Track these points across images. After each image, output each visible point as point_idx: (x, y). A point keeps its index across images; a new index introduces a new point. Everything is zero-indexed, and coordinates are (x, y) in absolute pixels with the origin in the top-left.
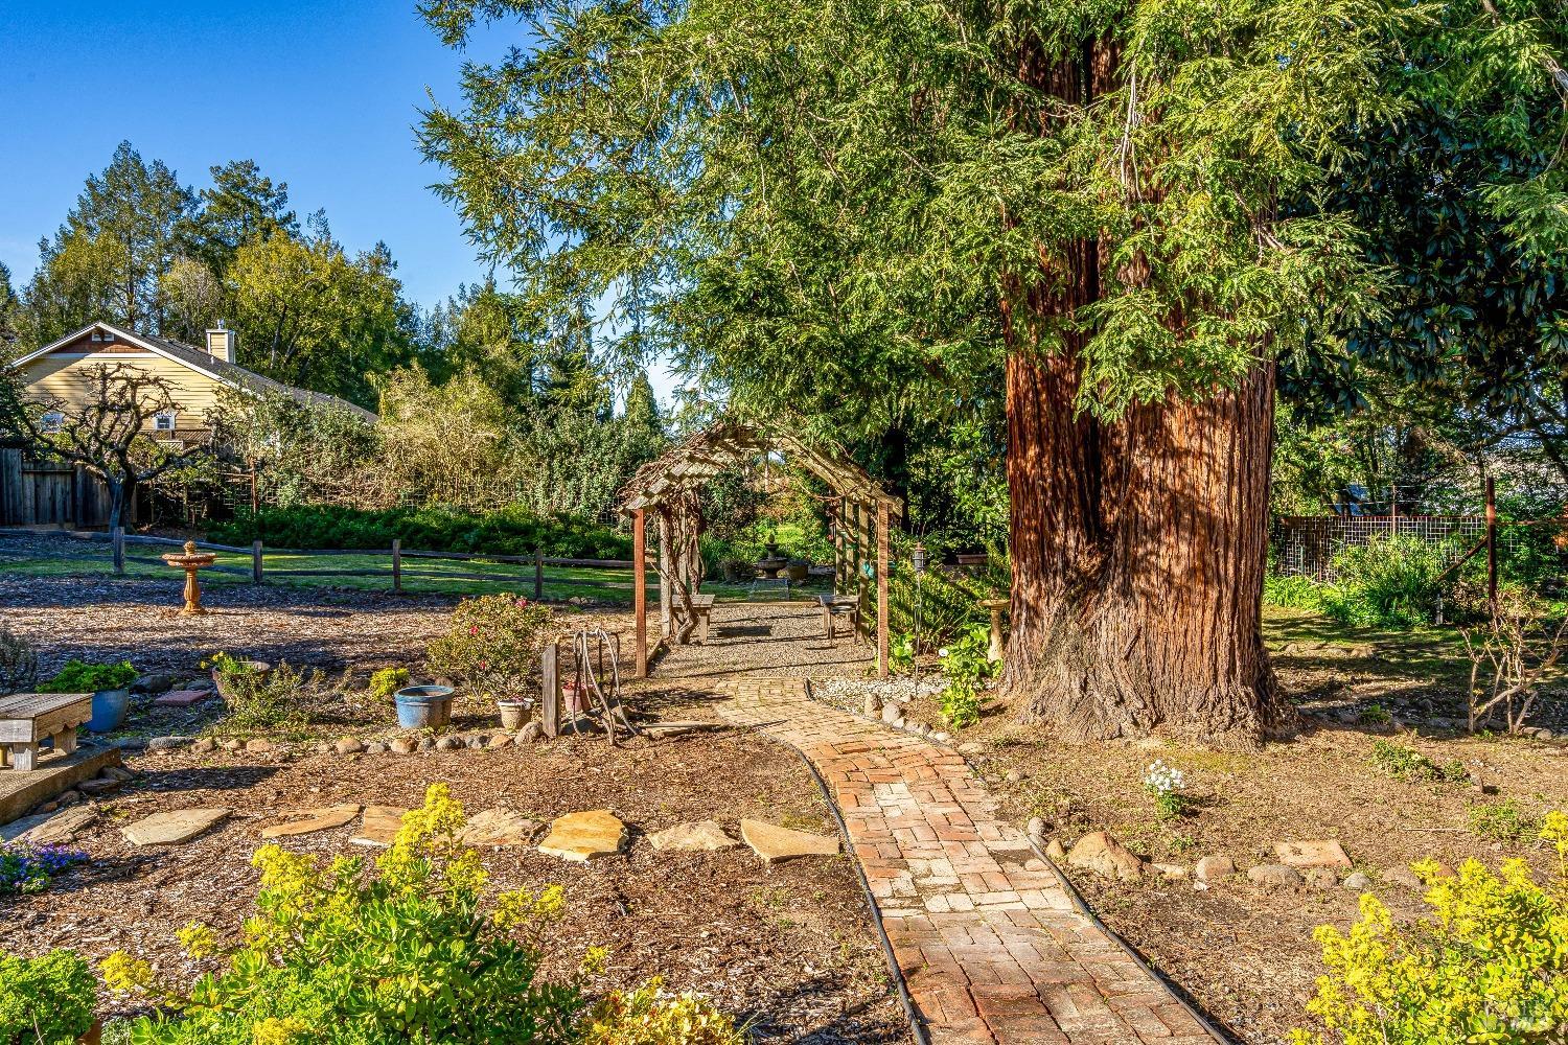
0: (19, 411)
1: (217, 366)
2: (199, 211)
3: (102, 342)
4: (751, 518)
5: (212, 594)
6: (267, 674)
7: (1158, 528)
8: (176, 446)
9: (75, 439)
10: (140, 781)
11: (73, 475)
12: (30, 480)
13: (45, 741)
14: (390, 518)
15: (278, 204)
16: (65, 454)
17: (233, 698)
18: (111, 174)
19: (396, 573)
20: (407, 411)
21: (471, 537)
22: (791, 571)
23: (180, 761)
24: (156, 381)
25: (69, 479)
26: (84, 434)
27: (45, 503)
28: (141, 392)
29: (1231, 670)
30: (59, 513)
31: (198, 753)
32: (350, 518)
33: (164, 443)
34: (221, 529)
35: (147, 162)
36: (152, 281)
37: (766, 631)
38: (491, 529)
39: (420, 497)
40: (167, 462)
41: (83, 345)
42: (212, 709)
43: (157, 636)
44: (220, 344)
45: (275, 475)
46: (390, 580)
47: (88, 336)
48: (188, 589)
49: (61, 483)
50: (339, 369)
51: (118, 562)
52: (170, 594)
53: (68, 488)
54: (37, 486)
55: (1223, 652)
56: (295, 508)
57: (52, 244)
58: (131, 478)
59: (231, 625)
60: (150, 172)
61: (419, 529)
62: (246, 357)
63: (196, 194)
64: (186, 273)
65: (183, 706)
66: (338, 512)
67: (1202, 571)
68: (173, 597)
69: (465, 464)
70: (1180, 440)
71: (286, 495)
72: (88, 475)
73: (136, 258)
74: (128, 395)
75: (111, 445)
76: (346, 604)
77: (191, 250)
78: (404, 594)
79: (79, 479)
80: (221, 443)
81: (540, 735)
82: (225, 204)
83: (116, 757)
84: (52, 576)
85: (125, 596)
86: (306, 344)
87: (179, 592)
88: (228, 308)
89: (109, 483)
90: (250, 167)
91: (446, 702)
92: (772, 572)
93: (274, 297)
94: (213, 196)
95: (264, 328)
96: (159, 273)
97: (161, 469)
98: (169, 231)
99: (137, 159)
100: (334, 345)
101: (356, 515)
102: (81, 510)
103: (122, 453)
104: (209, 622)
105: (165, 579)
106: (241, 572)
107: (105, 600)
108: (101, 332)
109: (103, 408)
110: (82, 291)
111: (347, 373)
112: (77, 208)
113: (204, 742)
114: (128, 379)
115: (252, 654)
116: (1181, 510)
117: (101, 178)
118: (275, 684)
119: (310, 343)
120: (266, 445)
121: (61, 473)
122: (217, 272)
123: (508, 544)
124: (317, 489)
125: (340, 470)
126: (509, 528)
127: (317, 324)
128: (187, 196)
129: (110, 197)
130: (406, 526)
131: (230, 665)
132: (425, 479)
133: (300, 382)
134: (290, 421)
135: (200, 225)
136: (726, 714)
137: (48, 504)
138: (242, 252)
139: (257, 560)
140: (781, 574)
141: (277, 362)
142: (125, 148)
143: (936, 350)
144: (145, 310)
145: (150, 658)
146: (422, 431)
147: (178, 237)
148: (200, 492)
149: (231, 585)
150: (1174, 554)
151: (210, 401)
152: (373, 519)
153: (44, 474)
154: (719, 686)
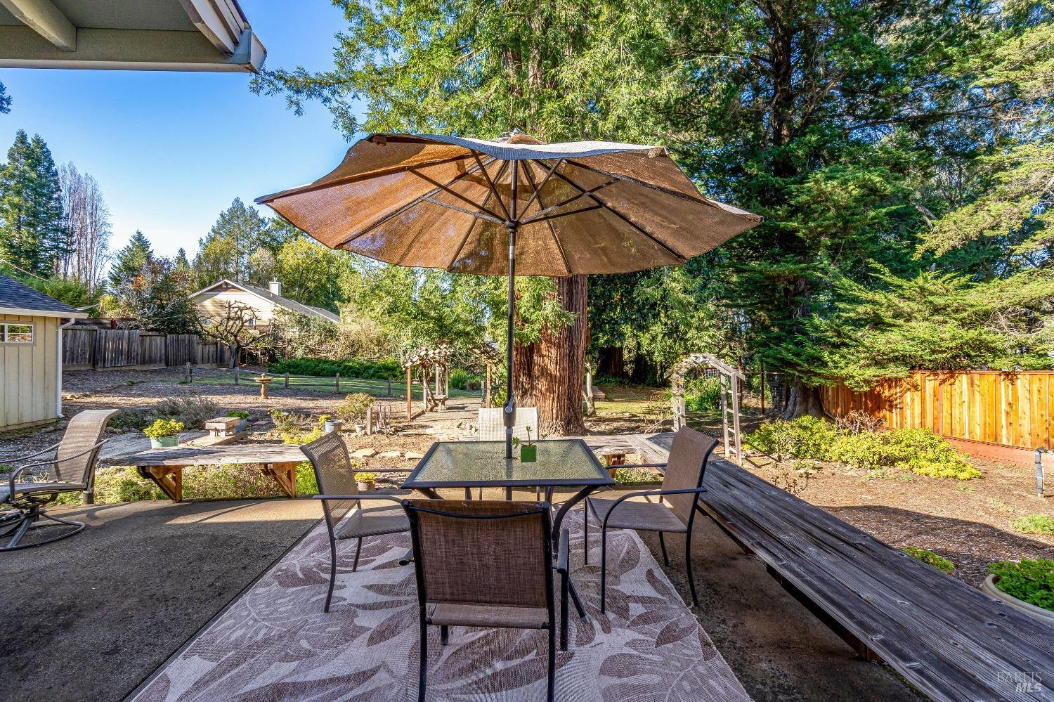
0: (197, 320)
1: (273, 298)
2: (267, 227)
3: (226, 288)
5: (271, 391)
6: (287, 416)
7: (539, 377)
8: (256, 333)
9: (218, 331)
10: (252, 442)
11: (217, 344)
12: (200, 346)
13: (228, 430)
14: (339, 363)
16: (214, 336)
17: (276, 422)
18: (231, 211)
19: (337, 385)
20: (349, 320)
21: (371, 371)
23: (262, 438)
24: (250, 308)
25: (215, 346)
26: (221, 329)
27: (206, 355)
28: (244, 312)
29: (557, 417)
30: (211, 360)
31: (267, 436)
32: (324, 363)
33: (251, 331)
34: (273, 367)
35: (246, 206)
36: (246, 257)
37: (463, 408)
38: (380, 368)
39: (354, 353)
40: (254, 340)
41: (219, 289)
42: (271, 426)
43: (253, 405)
44: (275, 288)
45: (296, 345)
46: (335, 388)
47: (221, 285)
48: (262, 390)
49: (212, 348)
50: (326, 296)
51: (236, 380)
52: (255, 391)
53: (215, 350)
54: (203, 349)
55: (555, 411)
56: (303, 359)
57: (204, 241)
58: (239, 347)
59: (276, 402)
60: (247, 211)
61: (351, 368)
62: (286, 292)
63: (266, 220)
64: (262, 255)
65: (263, 425)
66: (319, 360)
67: (550, 390)
68: (256, 392)
69: (371, 341)
70: (544, 353)
71: (300, 353)
72: (222, 344)
73: (240, 247)
74: (239, 313)
75: (232, 333)
76: (318, 396)
77: (264, 244)
78: (340, 393)
79: (219, 346)
80: (274, 332)
81: (366, 434)
82: (278, 224)
83: (246, 435)
84: (212, 384)
85: (240, 392)
86: (312, 285)
87: (259, 391)
88: (278, 270)
89: (230, 348)
91: (340, 424)
93: (298, 265)
94: (274, 221)
95: (294, 278)
96: (249, 254)
97: (251, 342)
98: (255, 235)
99: (242, 205)
100: (324, 286)
101: (326, 361)
102: (220, 360)
103: (236, 336)
104: (269, 401)
105: (253, 386)
106: (280, 384)
107: (233, 393)
108: (226, 284)
109: (229, 319)
110: (217, 261)
111: (329, 298)
112: (216, 225)
113: (269, 434)
114: (239, 307)
115: (284, 411)
116: (544, 372)
117: (227, 213)
118: (290, 419)
119: (313, 285)
120: (292, 333)
121: (212, 344)
122: (275, 254)
123: (386, 375)
124: (311, 351)
125: (320, 343)
126: (386, 368)
127: (316, 277)
128: (262, 221)
129: (229, 222)
130: (346, 367)
131: (277, 413)
132: (355, 347)
133: (308, 303)
134: (303, 323)
135: (268, 233)
136: (428, 431)
137: (207, 356)
138: (285, 245)
139: (287, 379)
141: (299, 293)
142: (237, 200)
143: (468, 329)
144: (243, 269)
145: (252, 412)
146: (354, 328)
147: (258, 239)
148: (266, 351)
149: (277, 389)
150: (542, 385)
151: (271, 316)
152: (333, 363)
153: (206, 344)
154: (431, 424)
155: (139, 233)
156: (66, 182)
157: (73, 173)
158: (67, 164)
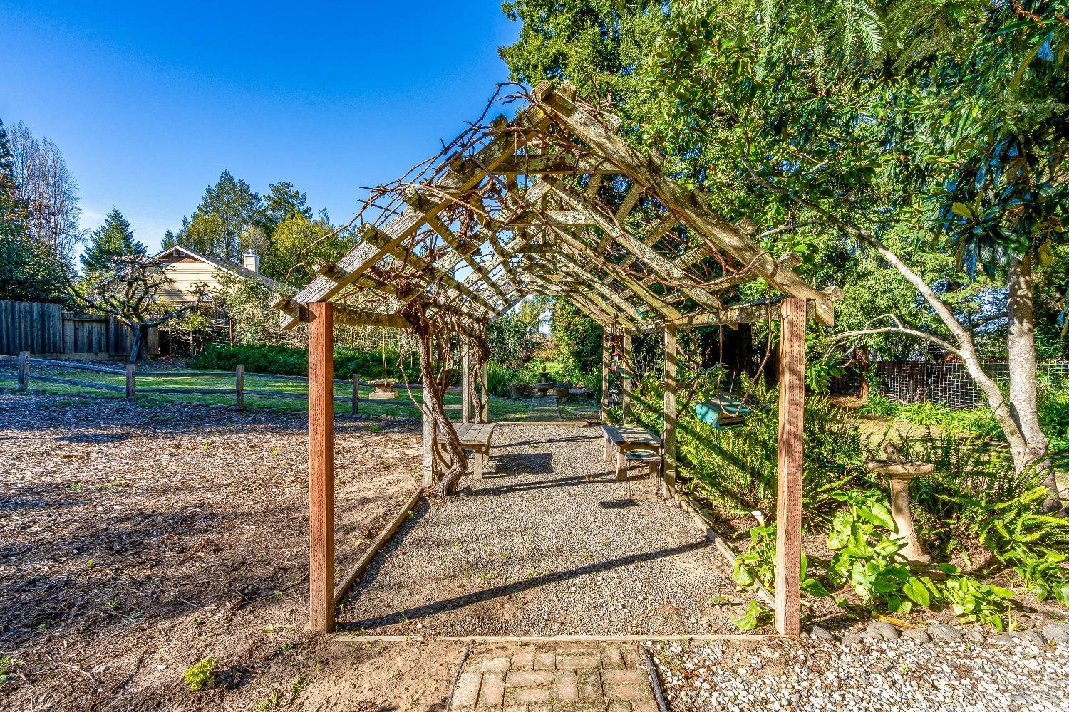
2: (261, 204)
3: (179, 258)
4: (529, 358)
11: (107, 322)
12: (70, 325)
15: (302, 204)
18: (219, 186)
22: (558, 392)
25: (104, 326)
27: (83, 340)
30: (95, 346)
35: (236, 180)
36: (237, 238)
37: (546, 464)
41: (170, 258)
44: (251, 262)
49: (97, 328)
53: (103, 331)
54: (76, 329)
60: (237, 185)
62: (265, 269)
63: (260, 196)
64: (251, 233)
71: (247, 339)
73: (230, 227)
77: (256, 224)
79: (112, 325)
82: (275, 202)
88: (273, 252)
89: (133, 328)
90: (288, 185)
92: (544, 391)
94: (269, 198)
98: (246, 214)
99: (231, 179)
102: (113, 345)
108: (178, 252)
110: (201, 241)
112: (201, 203)
117: (214, 188)
121: (97, 322)
122: (268, 234)
124: (272, 336)
128: (255, 197)
129: (217, 198)
135: (261, 212)
137: (86, 341)
138: (281, 225)
139: (240, 383)
140: (550, 392)
141: (297, 279)
142: (226, 174)
144: (235, 254)
147: (249, 217)
153: (82, 321)
155: (116, 211)
156: (17, 146)
157: (25, 134)
158: (17, 123)
